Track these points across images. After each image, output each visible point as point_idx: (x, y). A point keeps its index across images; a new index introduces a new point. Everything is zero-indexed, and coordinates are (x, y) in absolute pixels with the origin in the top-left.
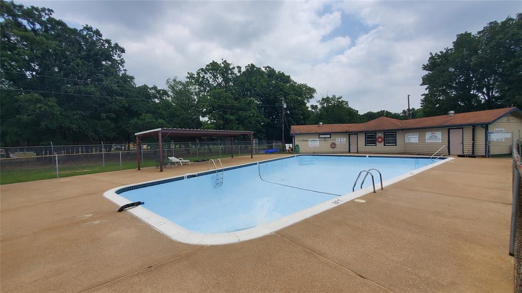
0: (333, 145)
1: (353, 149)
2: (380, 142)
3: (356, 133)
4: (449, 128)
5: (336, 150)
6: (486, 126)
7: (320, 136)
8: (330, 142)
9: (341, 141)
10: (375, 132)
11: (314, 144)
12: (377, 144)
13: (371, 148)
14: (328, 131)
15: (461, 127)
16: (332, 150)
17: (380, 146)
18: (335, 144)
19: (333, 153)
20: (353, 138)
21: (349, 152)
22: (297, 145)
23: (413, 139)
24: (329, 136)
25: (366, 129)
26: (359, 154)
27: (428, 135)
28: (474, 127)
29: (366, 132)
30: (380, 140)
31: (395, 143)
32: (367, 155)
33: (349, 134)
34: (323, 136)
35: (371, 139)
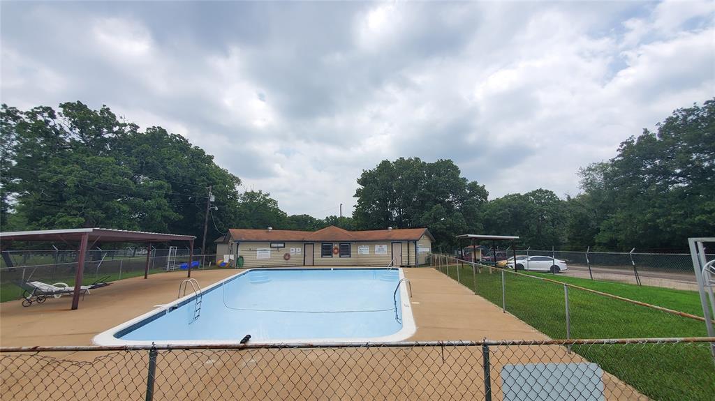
0: (287, 257)
1: (309, 260)
2: (336, 254)
3: (313, 243)
4: (392, 242)
5: (290, 262)
6: (415, 242)
7: (273, 245)
8: (283, 252)
9: (296, 252)
10: (332, 243)
11: (264, 254)
12: (333, 255)
13: (327, 260)
14: (282, 239)
15: (399, 242)
16: (284, 262)
17: (336, 258)
18: (289, 256)
19: (287, 266)
20: (309, 248)
21: (304, 265)
22: (241, 257)
23: (364, 250)
24: (282, 245)
25: (323, 239)
26: (314, 266)
27: (377, 247)
28: (408, 241)
29: (322, 242)
30: (336, 251)
31: (349, 254)
32: (332, 268)
33: (305, 243)
34: (275, 245)
35: (327, 250)
